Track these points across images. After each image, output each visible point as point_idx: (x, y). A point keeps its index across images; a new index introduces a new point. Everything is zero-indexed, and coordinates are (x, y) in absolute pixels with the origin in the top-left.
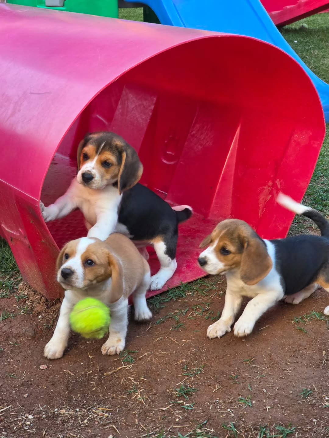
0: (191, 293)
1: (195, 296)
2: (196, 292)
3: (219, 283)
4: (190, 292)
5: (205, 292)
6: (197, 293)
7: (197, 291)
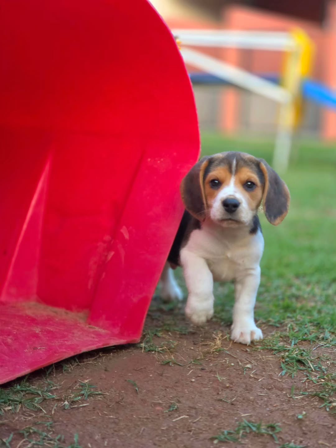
0: (10, 408)
1: (19, 413)
2: (20, 406)
3: (54, 388)
4: (9, 406)
5: (36, 405)
6: (22, 407)
7: (20, 403)
